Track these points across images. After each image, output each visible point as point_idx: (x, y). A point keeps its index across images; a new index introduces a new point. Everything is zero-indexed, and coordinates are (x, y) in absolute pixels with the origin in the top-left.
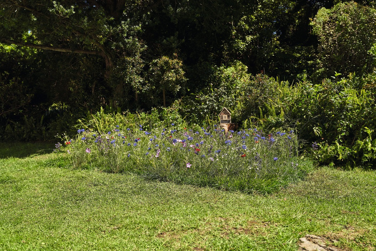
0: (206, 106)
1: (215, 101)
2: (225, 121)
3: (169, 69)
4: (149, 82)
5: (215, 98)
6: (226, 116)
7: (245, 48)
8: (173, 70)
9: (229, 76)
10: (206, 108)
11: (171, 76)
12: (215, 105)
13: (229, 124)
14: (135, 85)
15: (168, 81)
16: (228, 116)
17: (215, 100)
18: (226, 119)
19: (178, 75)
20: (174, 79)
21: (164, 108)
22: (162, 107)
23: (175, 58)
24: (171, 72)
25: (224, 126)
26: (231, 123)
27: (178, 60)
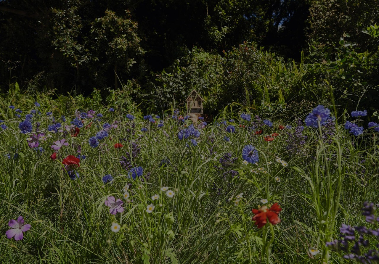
0: (169, 90)
1: (182, 83)
2: (194, 111)
3: (119, 33)
4: (91, 51)
5: (182, 79)
6: (196, 102)
7: (221, 39)
8: (123, 34)
9: (202, 61)
10: (170, 93)
11: (121, 42)
12: (181, 88)
13: (199, 114)
14: (66, 52)
15: (117, 50)
16: (199, 104)
17: (181, 81)
18: (196, 107)
19: (131, 42)
20: (125, 47)
21: (111, 91)
22: (108, 89)
23: (128, 18)
24: (122, 37)
25: (192, 117)
26: (202, 113)
27: (132, 22)
